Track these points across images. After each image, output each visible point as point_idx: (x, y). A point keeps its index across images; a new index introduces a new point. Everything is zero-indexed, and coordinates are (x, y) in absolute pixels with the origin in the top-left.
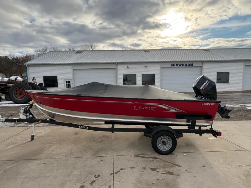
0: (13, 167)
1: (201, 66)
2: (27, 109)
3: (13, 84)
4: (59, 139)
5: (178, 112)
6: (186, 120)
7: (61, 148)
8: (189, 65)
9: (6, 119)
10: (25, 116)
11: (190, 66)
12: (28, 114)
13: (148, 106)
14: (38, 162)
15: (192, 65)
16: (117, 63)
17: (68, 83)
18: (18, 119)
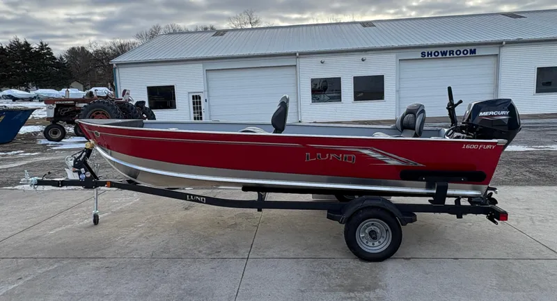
0: (49, 271)
1: (497, 55)
2: (81, 159)
3: (86, 104)
4: (150, 218)
5: (405, 164)
6: (424, 183)
7: (150, 236)
8: (465, 52)
9: (38, 181)
10: (76, 174)
11: (469, 55)
12: (83, 170)
13: (338, 152)
14: (97, 263)
15: (473, 52)
16: (297, 54)
17: (197, 99)
18: (62, 181)
